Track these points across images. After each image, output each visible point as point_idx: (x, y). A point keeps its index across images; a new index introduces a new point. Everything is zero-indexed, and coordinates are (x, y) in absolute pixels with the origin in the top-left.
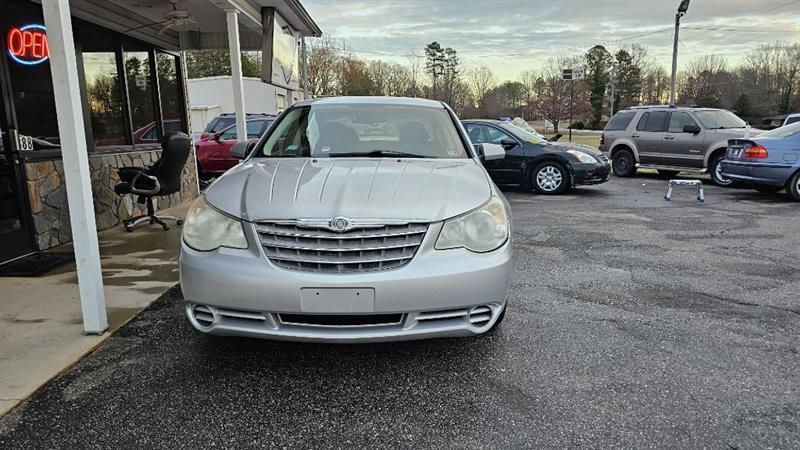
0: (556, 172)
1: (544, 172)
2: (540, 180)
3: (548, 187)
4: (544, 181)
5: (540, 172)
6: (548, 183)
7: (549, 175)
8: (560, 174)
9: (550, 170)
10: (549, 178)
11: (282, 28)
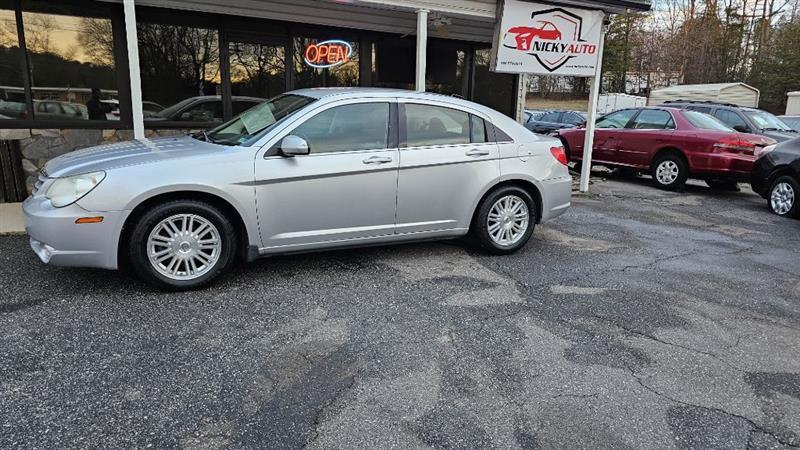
11: (534, 14)
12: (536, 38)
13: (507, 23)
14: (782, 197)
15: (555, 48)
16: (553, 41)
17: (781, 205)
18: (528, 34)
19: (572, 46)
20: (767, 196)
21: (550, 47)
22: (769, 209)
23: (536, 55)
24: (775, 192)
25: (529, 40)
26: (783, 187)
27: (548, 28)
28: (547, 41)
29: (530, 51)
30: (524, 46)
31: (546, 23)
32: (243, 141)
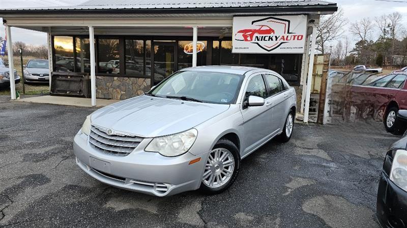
11: (253, 22)
15: (270, 38)
16: (269, 35)
18: (251, 33)
19: (283, 37)
21: (267, 38)
23: (257, 43)
28: (264, 35)
29: (253, 41)
30: (249, 38)
31: (263, 26)
32: (225, 101)
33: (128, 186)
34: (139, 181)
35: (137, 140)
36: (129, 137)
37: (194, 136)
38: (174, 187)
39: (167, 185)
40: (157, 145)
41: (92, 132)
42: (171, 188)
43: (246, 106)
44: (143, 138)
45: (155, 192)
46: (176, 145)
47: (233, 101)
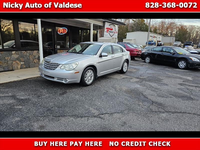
0: (184, 63)
1: (181, 62)
2: (180, 65)
3: (181, 67)
4: (181, 65)
5: (180, 62)
6: (182, 66)
7: (182, 63)
8: (185, 64)
9: (183, 62)
10: (182, 64)
11: (110, 25)
12: (110, 30)
13: (106, 27)
14: (148, 60)
17: (148, 61)
19: (114, 32)
20: (145, 60)
22: (145, 62)
23: (109, 33)
24: (146, 59)
25: (109, 30)
26: (148, 58)
27: (111, 28)
32: (92, 54)
33: (55, 80)
34: (59, 78)
35: (58, 65)
36: (56, 64)
37: (77, 64)
38: (70, 80)
39: (67, 80)
40: (65, 67)
41: (44, 63)
42: (68, 80)
43: (101, 56)
44: (60, 64)
45: (64, 82)
46: (71, 67)
47: (96, 54)
